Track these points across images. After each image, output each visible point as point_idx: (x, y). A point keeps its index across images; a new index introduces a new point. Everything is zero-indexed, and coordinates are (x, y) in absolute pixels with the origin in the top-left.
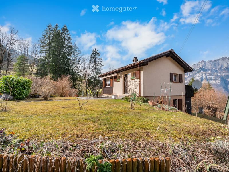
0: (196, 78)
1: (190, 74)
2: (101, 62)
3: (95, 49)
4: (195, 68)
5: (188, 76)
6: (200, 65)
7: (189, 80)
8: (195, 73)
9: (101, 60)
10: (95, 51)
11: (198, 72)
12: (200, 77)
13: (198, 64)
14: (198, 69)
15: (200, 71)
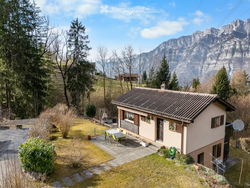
0: (225, 49)
1: (217, 42)
2: (87, 42)
3: (77, 20)
4: (226, 32)
5: (213, 45)
6: (234, 26)
7: (214, 51)
8: (224, 40)
9: (88, 40)
10: (77, 24)
11: (229, 39)
12: (232, 47)
13: (231, 26)
14: (230, 33)
15: (232, 38)
